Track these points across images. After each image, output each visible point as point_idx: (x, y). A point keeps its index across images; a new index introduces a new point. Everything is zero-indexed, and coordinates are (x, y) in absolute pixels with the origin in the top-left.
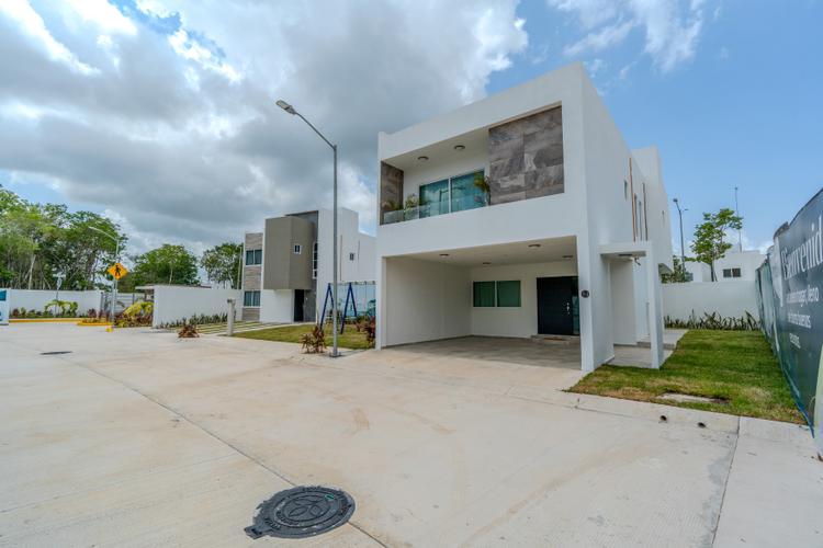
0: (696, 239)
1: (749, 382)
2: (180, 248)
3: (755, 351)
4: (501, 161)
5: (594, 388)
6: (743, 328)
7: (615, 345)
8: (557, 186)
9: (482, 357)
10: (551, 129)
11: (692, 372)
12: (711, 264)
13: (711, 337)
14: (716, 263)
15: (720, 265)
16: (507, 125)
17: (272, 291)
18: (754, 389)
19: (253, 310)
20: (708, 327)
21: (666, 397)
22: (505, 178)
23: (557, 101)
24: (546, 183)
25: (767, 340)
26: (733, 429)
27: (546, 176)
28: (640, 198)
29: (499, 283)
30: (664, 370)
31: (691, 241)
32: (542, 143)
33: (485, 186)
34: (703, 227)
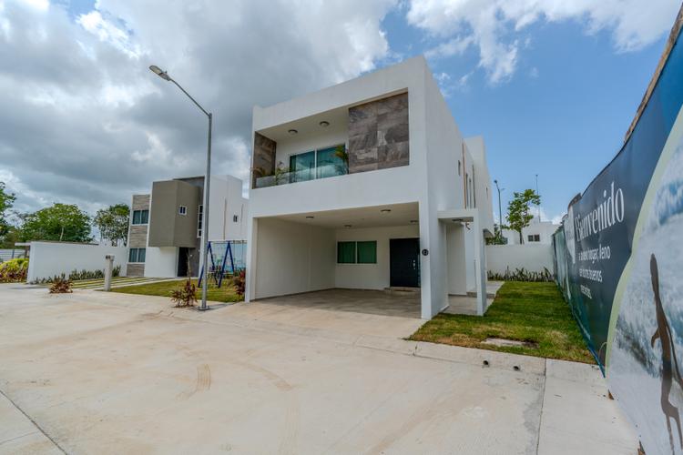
0: (510, 212)
1: (549, 326)
2: (73, 208)
3: (553, 298)
4: (357, 137)
5: (431, 336)
6: (542, 280)
7: (450, 295)
8: (403, 159)
9: (339, 309)
10: (399, 110)
11: (507, 318)
12: (520, 231)
13: (520, 288)
14: (523, 230)
15: (526, 232)
16: (365, 105)
17: (158, 248)
18: (553, 332)
19: (138, 266)
20: (519, 280)
21: (489, 342)
22: (361, 151)
23: (404, 87)
24: (395, 157)
25: (561, 290)
26: (541, 371)
27: (395, 152)
28: (470, 176)
29: (360, 243)
30: (488, 317)
31: (506, 213)
32: (391, 123)
33: (345, 157)
34: (514, 203)
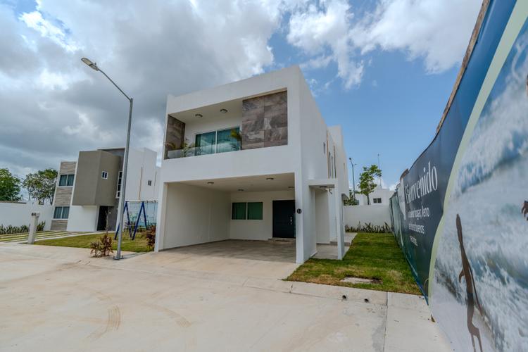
0: (360, 181)
1: (390, 266)
2: (5, 171)
3: (391, 246)
4: (249, 122)
5: (303, 277)
6: (383, 232)
7: (318, 244)
8: (283, 140)
9: (232, 256)
10: (281, 104)
11: (360, 261)
12: (367, 195)
13: (368, 238)
14: (370, 195)
15: (372, 196)
16: (255, 99)
17: (80, 207)
18: (393, 271)
19: (61, 222)
20: (367, 232)
21: (347, 280)
22: (251, 133)
23: (284, 87)
24: (277, 138)
25: (396, 239)
26: (384, 302)
27: (277, 135)
28: (332, 155)
29: (250, 204)
30: (346, 261)
31: (358, 182)
32: (275, 113)
33: (239, 137)
34: (363, 175)
